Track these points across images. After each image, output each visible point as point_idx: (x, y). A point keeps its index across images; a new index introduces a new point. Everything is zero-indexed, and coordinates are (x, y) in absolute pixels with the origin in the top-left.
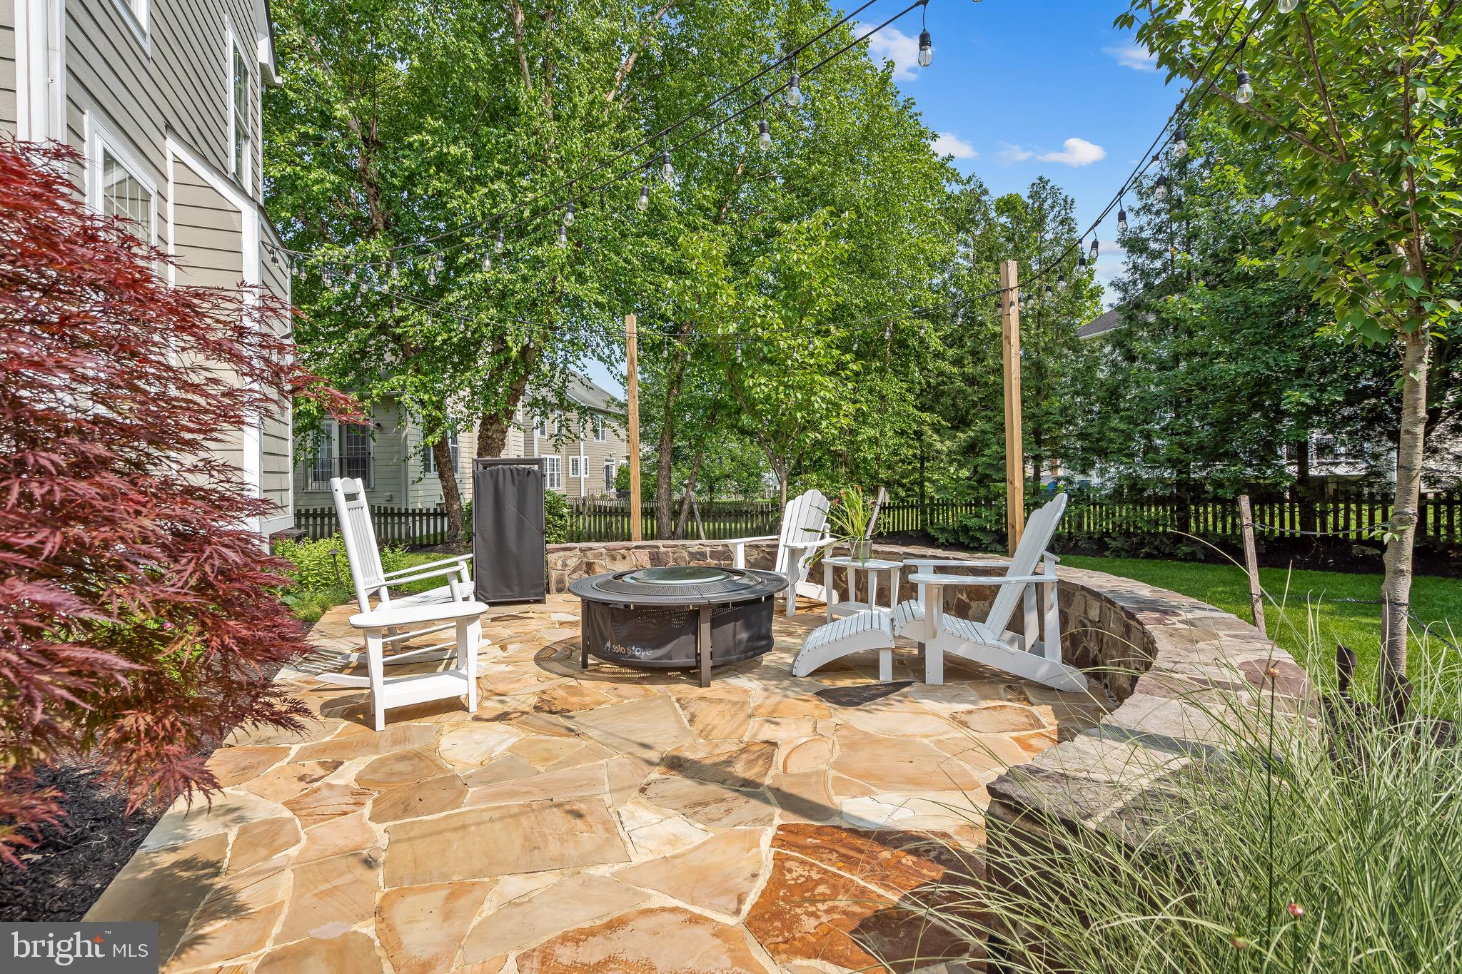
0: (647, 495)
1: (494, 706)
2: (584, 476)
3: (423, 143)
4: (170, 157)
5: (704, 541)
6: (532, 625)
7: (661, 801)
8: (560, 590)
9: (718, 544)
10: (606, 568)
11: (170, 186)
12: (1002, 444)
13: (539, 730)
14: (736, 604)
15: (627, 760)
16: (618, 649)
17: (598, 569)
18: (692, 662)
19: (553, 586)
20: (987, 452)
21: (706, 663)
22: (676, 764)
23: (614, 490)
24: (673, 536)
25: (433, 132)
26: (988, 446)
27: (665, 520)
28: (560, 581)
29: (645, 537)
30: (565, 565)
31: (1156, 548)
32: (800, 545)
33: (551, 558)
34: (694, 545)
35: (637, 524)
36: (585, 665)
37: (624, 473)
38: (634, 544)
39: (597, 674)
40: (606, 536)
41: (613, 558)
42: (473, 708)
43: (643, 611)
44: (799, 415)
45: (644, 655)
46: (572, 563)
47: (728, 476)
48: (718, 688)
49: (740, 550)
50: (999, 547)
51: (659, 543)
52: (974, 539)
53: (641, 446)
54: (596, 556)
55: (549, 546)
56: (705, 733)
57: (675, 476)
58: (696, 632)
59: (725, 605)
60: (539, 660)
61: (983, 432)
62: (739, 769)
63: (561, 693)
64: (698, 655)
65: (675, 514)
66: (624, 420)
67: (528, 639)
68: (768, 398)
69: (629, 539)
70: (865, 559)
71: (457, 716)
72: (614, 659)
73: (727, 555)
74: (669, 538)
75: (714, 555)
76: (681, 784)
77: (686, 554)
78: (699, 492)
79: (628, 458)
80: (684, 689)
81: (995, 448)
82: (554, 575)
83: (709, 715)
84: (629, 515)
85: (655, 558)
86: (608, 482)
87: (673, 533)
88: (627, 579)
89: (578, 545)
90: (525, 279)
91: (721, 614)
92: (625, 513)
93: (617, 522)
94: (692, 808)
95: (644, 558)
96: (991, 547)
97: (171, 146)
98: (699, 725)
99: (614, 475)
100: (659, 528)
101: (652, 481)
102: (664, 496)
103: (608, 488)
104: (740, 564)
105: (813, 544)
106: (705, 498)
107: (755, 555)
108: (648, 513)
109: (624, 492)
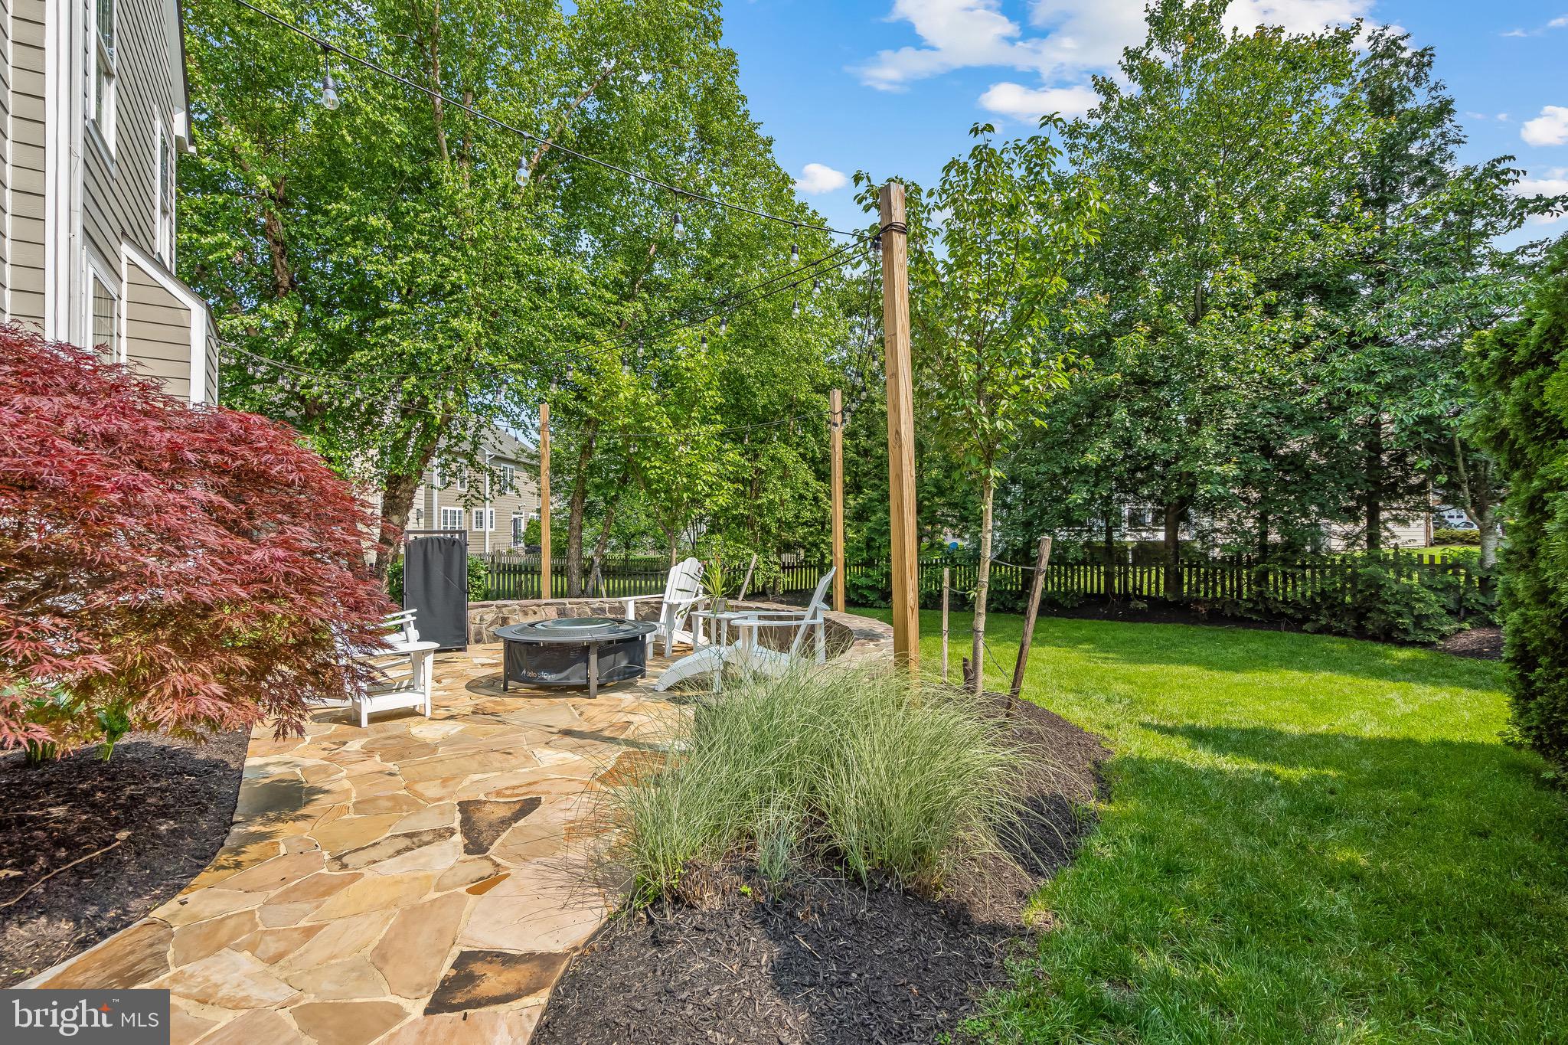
0: (559, 551)
1: (442, 713)
2: (489, 530)
3: (340, 212)
4: (124, 260)
5: (605, 599)
6: (458, 667)
7: (557, 748)
8: (478, 641)
9: (615, 601)
10: (519, 620)
11: (124, 285)
12: (887, 512)
13: (477, 722)
14: (618, 641)
15: (538, 733)
16: (531, 674)
17: (512, 623)
18: (584, 681)
19: (472, 638)
20: (873, 518)
21: (594, 684)
22: (567, 733)
23: (522, 545)
24: (583, 593)
25: (352, 203)
26: (874, 512)
27: (575, 578)
28: (479, 633)
29: (555, 595)
30: (482, 619)
31: (1003, 604)
32: (676, 602)
33: (471, 613)
34: (595, 602)
35: (546, 582)
36: (506, 689)
37: (534, 526)
38: (544, 601)
39: (515, 693)
40: (516, 595)
41: (526, 614)
42: (428, 713)
43: (551, 647)
44: (685, 495)
45: (549, 677)
46: (489, 617)
47: (644, 533)
48: (601, 698)
49: (631, 606)
50: (883, 604)
51: (566, 601)
52: (863, 596)
53: (553, 499)
54: (510, 612)
55: (471, 603)
56: (589, 720)
57: (587, 534)
58: (587, 661)
59: (610, 642)
60: (468, 687)
61: (871, 500)
62: (606, 733)
63: (488, 705)
64: (588, 679)
65: (586, 573)
66: (534, 470)
67: (459, 676)
68: (660, 479)
69: (539, 597)
70: (722, 612)
71: (417, 719)
72: (527, 680)
73: (622, 610)
74: (578, 597)
75: (612, 610)
76: (569, 740)
77: (588, 610)
78: (613, 549)
79: (539, 511)
80: (579, 700)
81: (880, 514)
82: (472, 628)
83: (592, 712)
84: (539, 574)
85: (562, 613)
86: (515, 536)
87: (583, 592)
88: (539, 626)
89: (495, 603)
90: (441, 348)
91: (606, 649)
92: (534, 571)
93: (527, 580)
94: (573, 750)
95: (552, 613)
96: (877, 604)
97: (126, 250)
98: (585, 716)
99: (523, 529)
100: (569, 586)
101: (564, 538)
102: (574, 556)
103: (516, 542)
104: (631, 615)
105: (687, 601)
106: (619, 555)
107: (645, 610)
108: (557, 571)
109: (533, 548)
